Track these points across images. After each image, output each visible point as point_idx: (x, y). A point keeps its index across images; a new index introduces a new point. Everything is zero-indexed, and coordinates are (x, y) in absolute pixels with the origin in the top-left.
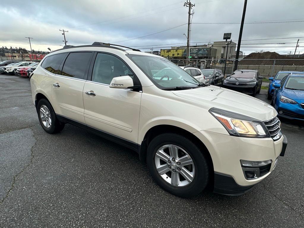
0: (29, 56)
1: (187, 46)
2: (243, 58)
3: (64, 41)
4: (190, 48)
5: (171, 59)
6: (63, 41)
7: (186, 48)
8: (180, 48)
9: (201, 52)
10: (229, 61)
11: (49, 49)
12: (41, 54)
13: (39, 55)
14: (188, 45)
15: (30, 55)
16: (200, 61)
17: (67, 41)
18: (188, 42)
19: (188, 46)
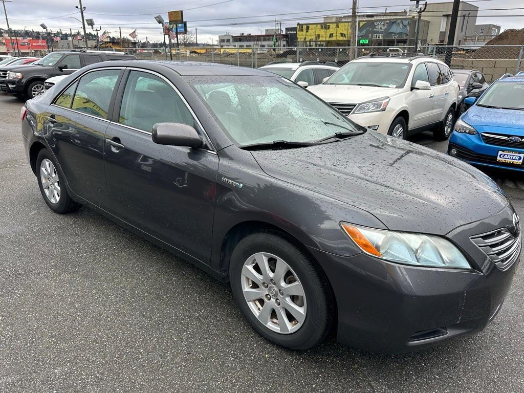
0: (4, 41)
1: (351, 14)
2: (486, 43)
3: (79, 7)
4: (358, 19)
5: (322, 45)
6: (77, 7)
7: (350, 20)
8: (343, 20)
9: (394, 29)
10: (459, 50)
11: (43, 26)
12: (31, 38)
13: (26, 41)
14: (354, 12)
15: (6, 40)
16: (388, 50)
17: (84, 8)
18: (353, 6)
19: (354, 15)
